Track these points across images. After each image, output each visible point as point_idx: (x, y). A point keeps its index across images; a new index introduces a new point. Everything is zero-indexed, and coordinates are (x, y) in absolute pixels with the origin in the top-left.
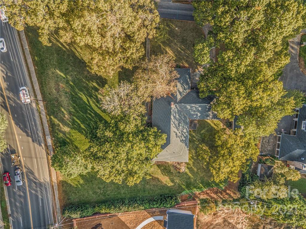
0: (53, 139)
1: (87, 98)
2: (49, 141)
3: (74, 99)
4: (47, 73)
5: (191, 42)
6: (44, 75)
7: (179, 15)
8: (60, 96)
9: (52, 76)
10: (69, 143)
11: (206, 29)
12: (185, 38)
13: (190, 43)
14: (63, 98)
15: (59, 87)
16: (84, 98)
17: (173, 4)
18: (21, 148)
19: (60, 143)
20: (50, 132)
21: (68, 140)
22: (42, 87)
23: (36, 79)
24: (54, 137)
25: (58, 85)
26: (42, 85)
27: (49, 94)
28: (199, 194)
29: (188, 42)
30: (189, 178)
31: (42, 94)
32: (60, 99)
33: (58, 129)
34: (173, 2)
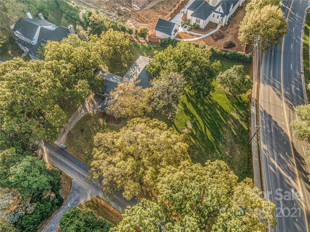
0: (249, 110)
1: (205, 132)
2: (253, 110)
3: (218, 135)
4: (240, 170)
5: (82, 135)
6: (244, 170)
7: (76, 164)
8: (231, 143)
9: (235, 165)
10: (235, 103)
11: (62, 140)
12: (85, 141)
13: (84, 134)
14: (229, 141)
15: (230, 151)
16: (209, 133)
17: (73, 177)
18: (284, 114)
19: (243, 106)
20: (251, 116)
21: (236, 106)
22: (249, 159)
23: (254, 168)
24: (248, 112)
25: (230, 154)
26: (248, 160)
27: (243, 149)
28: (144, 43)
29: (85, 137)
30: (146, 52)
31: (251, 151)
32: (233, 141)
33: (243, 117)
34: (72, 178)
